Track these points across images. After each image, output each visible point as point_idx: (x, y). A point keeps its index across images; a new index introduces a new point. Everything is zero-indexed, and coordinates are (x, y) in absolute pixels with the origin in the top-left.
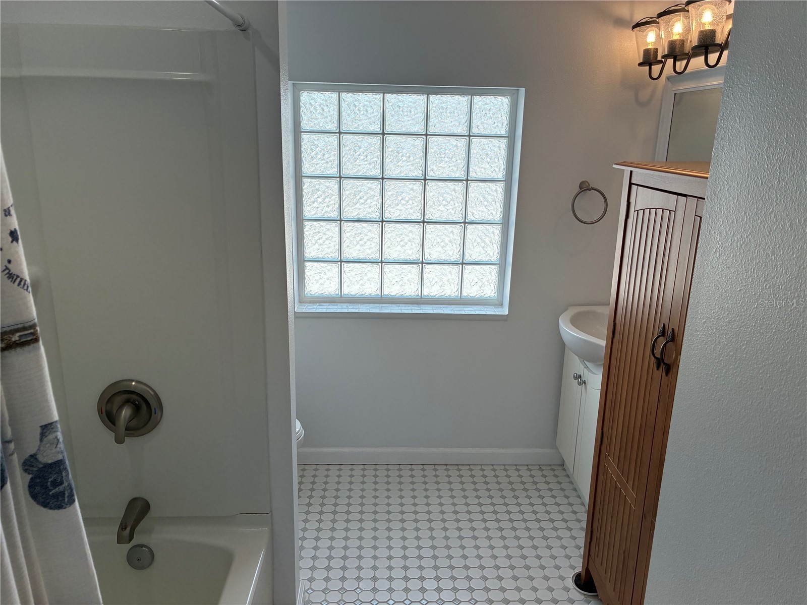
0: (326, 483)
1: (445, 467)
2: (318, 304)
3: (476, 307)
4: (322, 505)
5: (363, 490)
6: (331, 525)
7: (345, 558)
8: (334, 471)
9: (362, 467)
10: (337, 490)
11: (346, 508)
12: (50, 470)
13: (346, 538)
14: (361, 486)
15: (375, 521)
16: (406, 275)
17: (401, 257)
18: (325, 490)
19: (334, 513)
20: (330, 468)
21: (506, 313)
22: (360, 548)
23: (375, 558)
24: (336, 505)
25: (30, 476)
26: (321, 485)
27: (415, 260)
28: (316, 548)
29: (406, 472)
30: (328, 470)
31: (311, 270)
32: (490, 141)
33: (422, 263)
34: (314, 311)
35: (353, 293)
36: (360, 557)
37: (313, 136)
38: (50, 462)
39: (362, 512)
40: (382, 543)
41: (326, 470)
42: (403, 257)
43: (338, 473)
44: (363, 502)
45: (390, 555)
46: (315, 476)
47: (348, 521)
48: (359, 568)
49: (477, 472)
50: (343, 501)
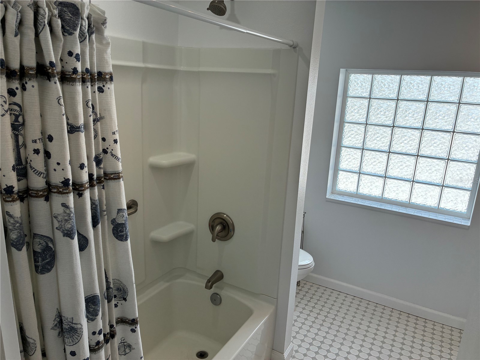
0: (328, 299)
1: (408, 315)
2: (342, 196)
3: (447, 217)
4: (321, 310)
5: (348, 310)
6: (322, 322)
7: (322, 342)
8: (335, 294)
9: (353, 297)
10: (333, 305)
11: (334, 317)
12: (119, 226)
13: (327, 333)
14: (348, 308)
15: (348, 329)
16: (401, 188)
17: (399, 176)
18: (326, 303)
19: (326, 317)
20: (333, 292)
21: (469, 224)
22: (333, 341)
23: (340, 349)
24: (328, 313)
25: (113, 226)
26: (325, 299)
27: (408, 179)
28: (308, 331)
29: (379, 309)
30: (332, 292)
31: (341, 175)
32: (475, 107)
33: (413, 181)
34: (337, 199)
35: (364, 193)
36: (331, 346)
37: (354, 100)
38: (119, 223)
39: (342, 322)
40: (347, 343)
41: (331, 292)
42: (400, 176)
43: (344, 298)
44: (345, 317)
45: (349, 352)
46: (323, 293)
47: (332, 324)
48: (328, 351)
49: (430, 325)
50: (333, 312)
